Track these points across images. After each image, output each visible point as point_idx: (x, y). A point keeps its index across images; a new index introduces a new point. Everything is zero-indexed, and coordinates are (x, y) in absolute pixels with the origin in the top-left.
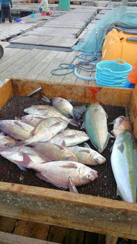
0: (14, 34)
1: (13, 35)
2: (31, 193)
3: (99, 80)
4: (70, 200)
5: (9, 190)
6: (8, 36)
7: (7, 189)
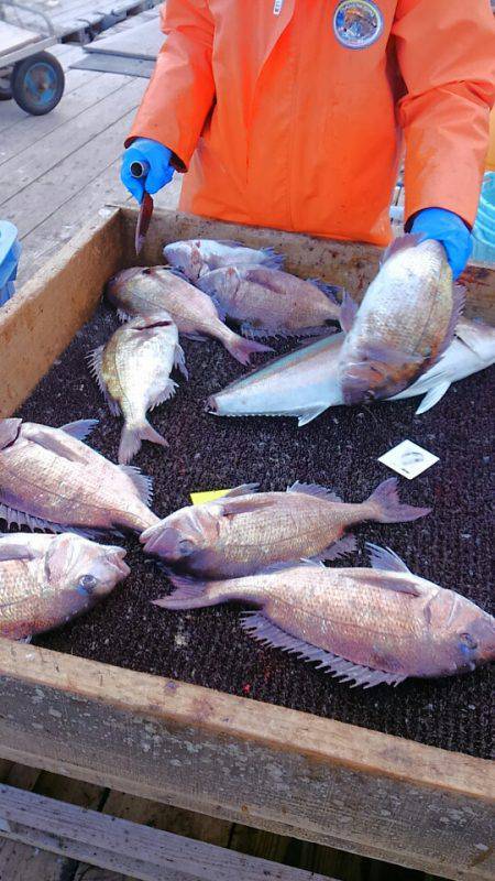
0: (116, 10)
1: (113, 14)
2: (248, 730)
3: (487, 230)
4: (413, 776)
5: (157, 708)
6: (94, 19)
7: (151, 707)
